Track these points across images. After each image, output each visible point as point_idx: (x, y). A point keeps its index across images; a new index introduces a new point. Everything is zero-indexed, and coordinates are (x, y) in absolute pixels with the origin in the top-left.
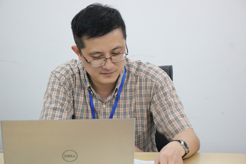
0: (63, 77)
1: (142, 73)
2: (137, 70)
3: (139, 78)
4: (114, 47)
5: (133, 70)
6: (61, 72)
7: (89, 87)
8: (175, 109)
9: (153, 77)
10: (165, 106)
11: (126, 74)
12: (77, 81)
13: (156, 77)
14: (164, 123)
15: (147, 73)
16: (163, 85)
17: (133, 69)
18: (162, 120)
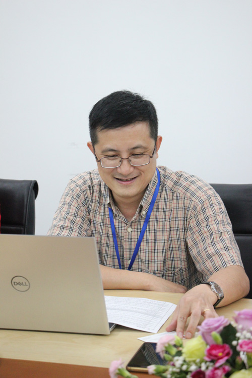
0: (78, 188)
1: (181, 188)
2: (176, 183)
3: (175, 195)
4: (135, 145)
5: (169, 183)
6: (77, 182)
7: (109, 204)
8: (218, 239)
9: (193, 194)
10: (205, 235)
11: (160, 188)
12: (94, 194)
13: (197, 194)
14: (202, 257)
15: (187, 190)
16: (205, 206)
17: (169, 181)
18: (199, 254)
